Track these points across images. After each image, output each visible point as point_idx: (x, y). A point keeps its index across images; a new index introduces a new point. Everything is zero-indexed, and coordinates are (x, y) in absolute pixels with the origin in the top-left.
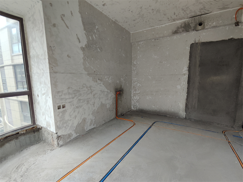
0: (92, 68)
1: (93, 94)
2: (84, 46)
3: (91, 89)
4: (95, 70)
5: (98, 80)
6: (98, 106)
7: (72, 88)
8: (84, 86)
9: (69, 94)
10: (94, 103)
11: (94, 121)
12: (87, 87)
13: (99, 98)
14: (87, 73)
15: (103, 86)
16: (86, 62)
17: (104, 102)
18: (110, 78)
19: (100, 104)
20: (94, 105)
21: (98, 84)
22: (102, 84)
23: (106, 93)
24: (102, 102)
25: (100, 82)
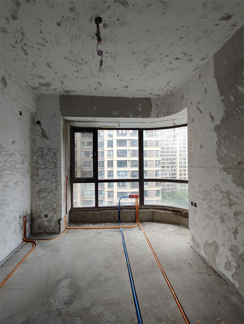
2: (219, 123)
7: (203, 186)
8: (217, 188)
9: (200, 192)
14: (222, 166)
16: (223, 148)
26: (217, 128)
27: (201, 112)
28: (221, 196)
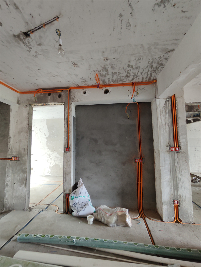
0: (51, 145)
1: (50, 158)
3: (49, 155)
4: (52, 146)
5: (54, 151)
6: (53, 165)
8: (46, 153)
10: (51, 162)
11: (50, 172)
12: (47, 154)
13: (54, 160)
14: (48, 148)
15: (58, 154)
16: (48, 143)
17: (57, 163)
19: (55, 164)
20: (51, 163)
21: (54, 153)
22: (57, 153)
23: (59, 159)
24: (56, 163)
25: (55, 152)
26: (47, 138)
27: (41, 132)
28: (47, 155)
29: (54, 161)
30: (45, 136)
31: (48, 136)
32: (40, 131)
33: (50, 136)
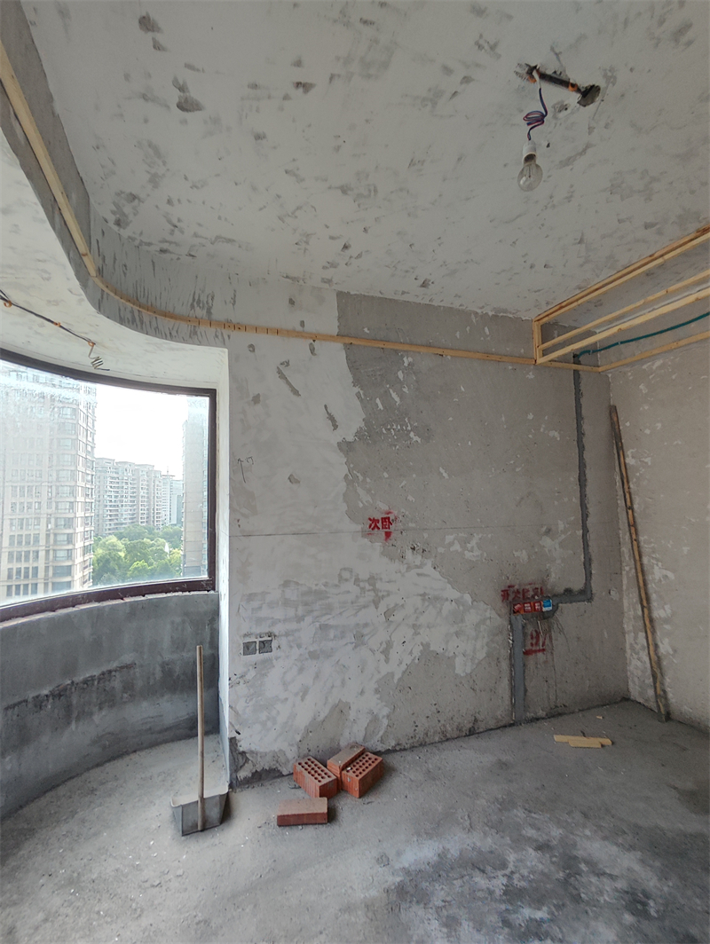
0: (384, 508)
1: (383, 607)
2: (350, 438)
3: (374, 590)
5: (409, 553)
6: (408, 660)
7: (297, 583)
9: (286, 603)
10: (389, 645)
11: (385, 722)
12: (357, 581)
13: (414, 626)
14: (359, 527)
15: (436, 574)
17: (436, 647)
18: (474, 542)
19: (417, 653)
20: (386, 652)
21: (409, 568)
22: (428, 569)
23: (447, 607)
24: (426, 646)
25: (418, 559)
26: (346, 447)
27: (296, 392)
28: (355, 590)
29: (416, 634)
30: (335, 427)
31: (359, 434)
32: (282, 383)
33: (368, 435)
